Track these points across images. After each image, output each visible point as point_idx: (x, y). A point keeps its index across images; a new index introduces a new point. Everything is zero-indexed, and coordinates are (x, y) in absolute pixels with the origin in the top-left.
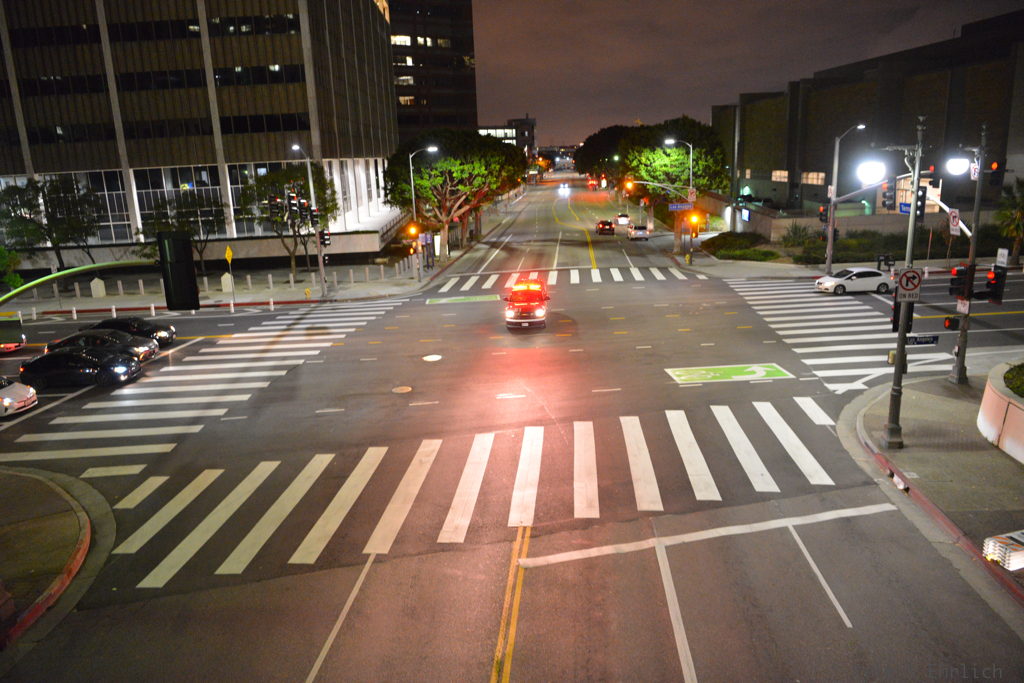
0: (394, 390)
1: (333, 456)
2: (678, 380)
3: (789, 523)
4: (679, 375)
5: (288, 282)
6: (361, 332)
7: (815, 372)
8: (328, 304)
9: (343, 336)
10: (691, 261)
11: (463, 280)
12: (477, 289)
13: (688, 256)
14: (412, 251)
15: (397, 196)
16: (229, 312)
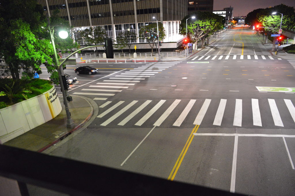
0: (172, 86)
1: (152, 101)
2: (259, 90)
3: (283, 136)
5: (150, 56)
6: (167, 70)
8: (160, 62)
9: (162, 71)
10: (277, 54)
11: (200, 57)
13: (276, 52)
14: (185, 48)
16: (134, 63)
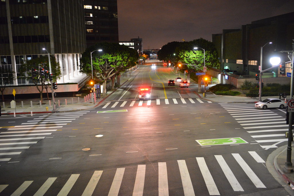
0: (83, 150)
1: (56, 178)
2: (201, 145)
4: (201, 143)
5: (39, 104)
6: (69, 125)
7: (257, 141)
8: (56, 113)
9: (62, 127)
10: (205, 96)
11: (112, 103)
12: (118, 107)
13: (204, 93)
14: (91, 91)
15: (85, 69)
16: (13, 117)
